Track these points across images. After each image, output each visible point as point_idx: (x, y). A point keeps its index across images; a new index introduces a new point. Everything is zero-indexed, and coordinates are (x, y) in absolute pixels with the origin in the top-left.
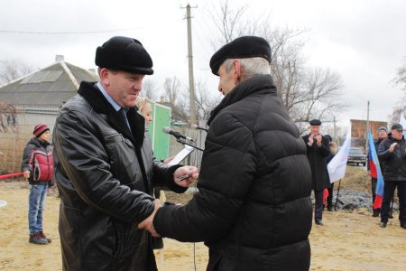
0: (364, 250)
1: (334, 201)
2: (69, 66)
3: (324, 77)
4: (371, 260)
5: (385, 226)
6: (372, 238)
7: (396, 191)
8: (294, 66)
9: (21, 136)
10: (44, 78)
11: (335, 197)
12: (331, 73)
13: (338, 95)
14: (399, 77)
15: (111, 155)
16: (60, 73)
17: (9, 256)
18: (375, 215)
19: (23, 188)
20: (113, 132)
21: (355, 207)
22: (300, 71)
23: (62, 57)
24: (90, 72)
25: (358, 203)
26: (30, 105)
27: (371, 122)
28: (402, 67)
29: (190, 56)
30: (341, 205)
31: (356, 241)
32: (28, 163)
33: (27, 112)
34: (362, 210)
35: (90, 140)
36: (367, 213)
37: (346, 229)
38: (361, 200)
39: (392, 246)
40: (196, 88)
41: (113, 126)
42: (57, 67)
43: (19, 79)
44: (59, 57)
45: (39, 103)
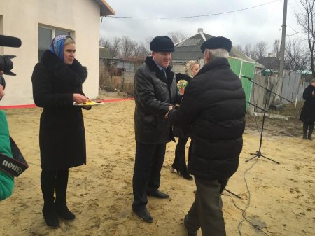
2: (205, 35)
10: (190, 43)
15: (156, 90)
20: (158, 80)
23: (202, 29)
26: (181, 60)
29: (284, 26)
33: (178, 64)
35: (148, 84)
41: (158, 77)
42: (198, 36)
43: (177, 44)
44: (200, 30)
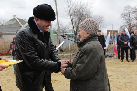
0: (117, 69)
1: (106, 55)
2: (18, 19)
3: (98, 17)
4: (120, 71)
5: (122, 61)
6: (119, 65)
7: (125, 50)
8: (89, 15)
9: (5, 42)
10: (10, 23)
11: (106, 54)
12: (100, 16)
13: (103, 23)
14: (121, 16)
16: (15, 21)
17: (9, 79)
18: (119, 58)
19: (8, 58)
21: (112, 56)
22: (91, 16)
24: (25, 20)
25: (113, 55)
27: (113, 31)
28: (122, 13)
29: (57, 13)
30: (108, 56)
31: (114, 66)
32: (11, 49)
34: (114, 57)
36: (116, 58)
37: (111, 63)
38: (114, 54)
39: (125, 67)
40: (59, 23)
42: (14, 19)
43: (2, 24)
44: (15, 16)
45: (9, 31)
